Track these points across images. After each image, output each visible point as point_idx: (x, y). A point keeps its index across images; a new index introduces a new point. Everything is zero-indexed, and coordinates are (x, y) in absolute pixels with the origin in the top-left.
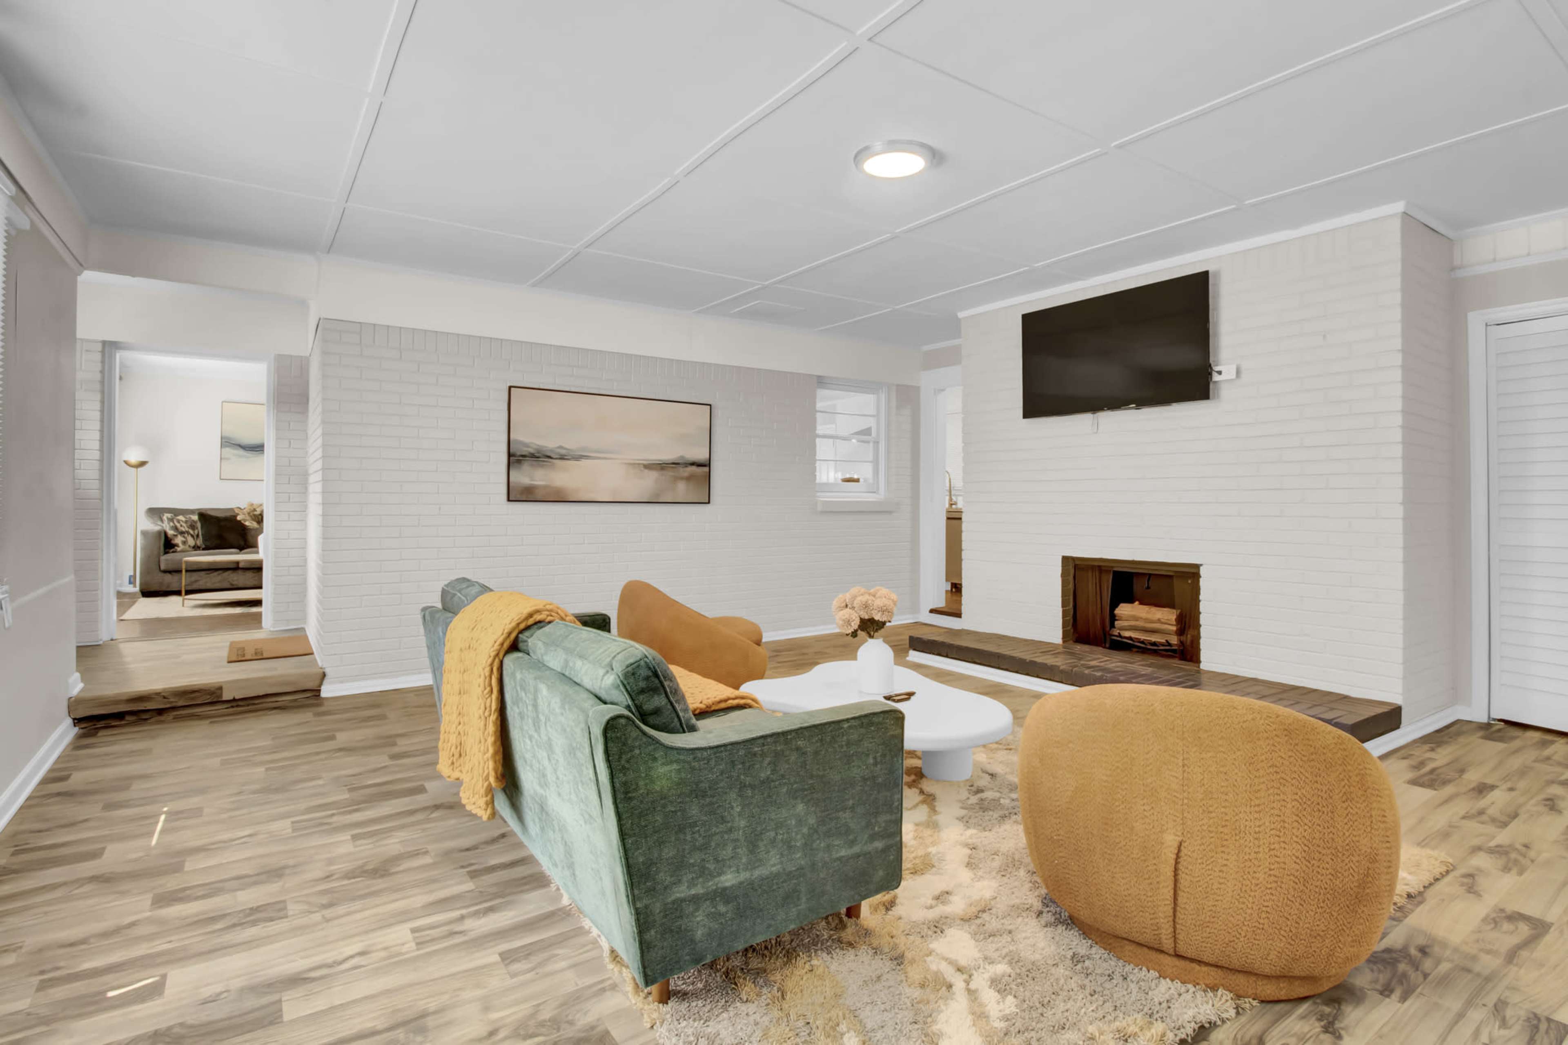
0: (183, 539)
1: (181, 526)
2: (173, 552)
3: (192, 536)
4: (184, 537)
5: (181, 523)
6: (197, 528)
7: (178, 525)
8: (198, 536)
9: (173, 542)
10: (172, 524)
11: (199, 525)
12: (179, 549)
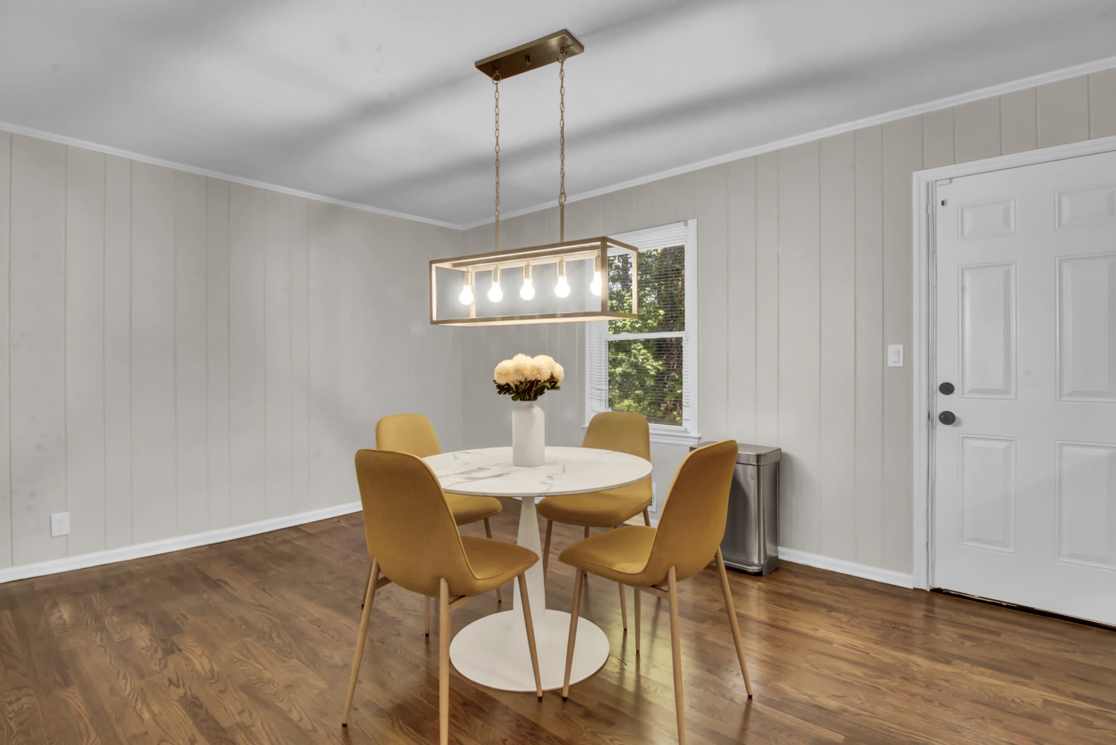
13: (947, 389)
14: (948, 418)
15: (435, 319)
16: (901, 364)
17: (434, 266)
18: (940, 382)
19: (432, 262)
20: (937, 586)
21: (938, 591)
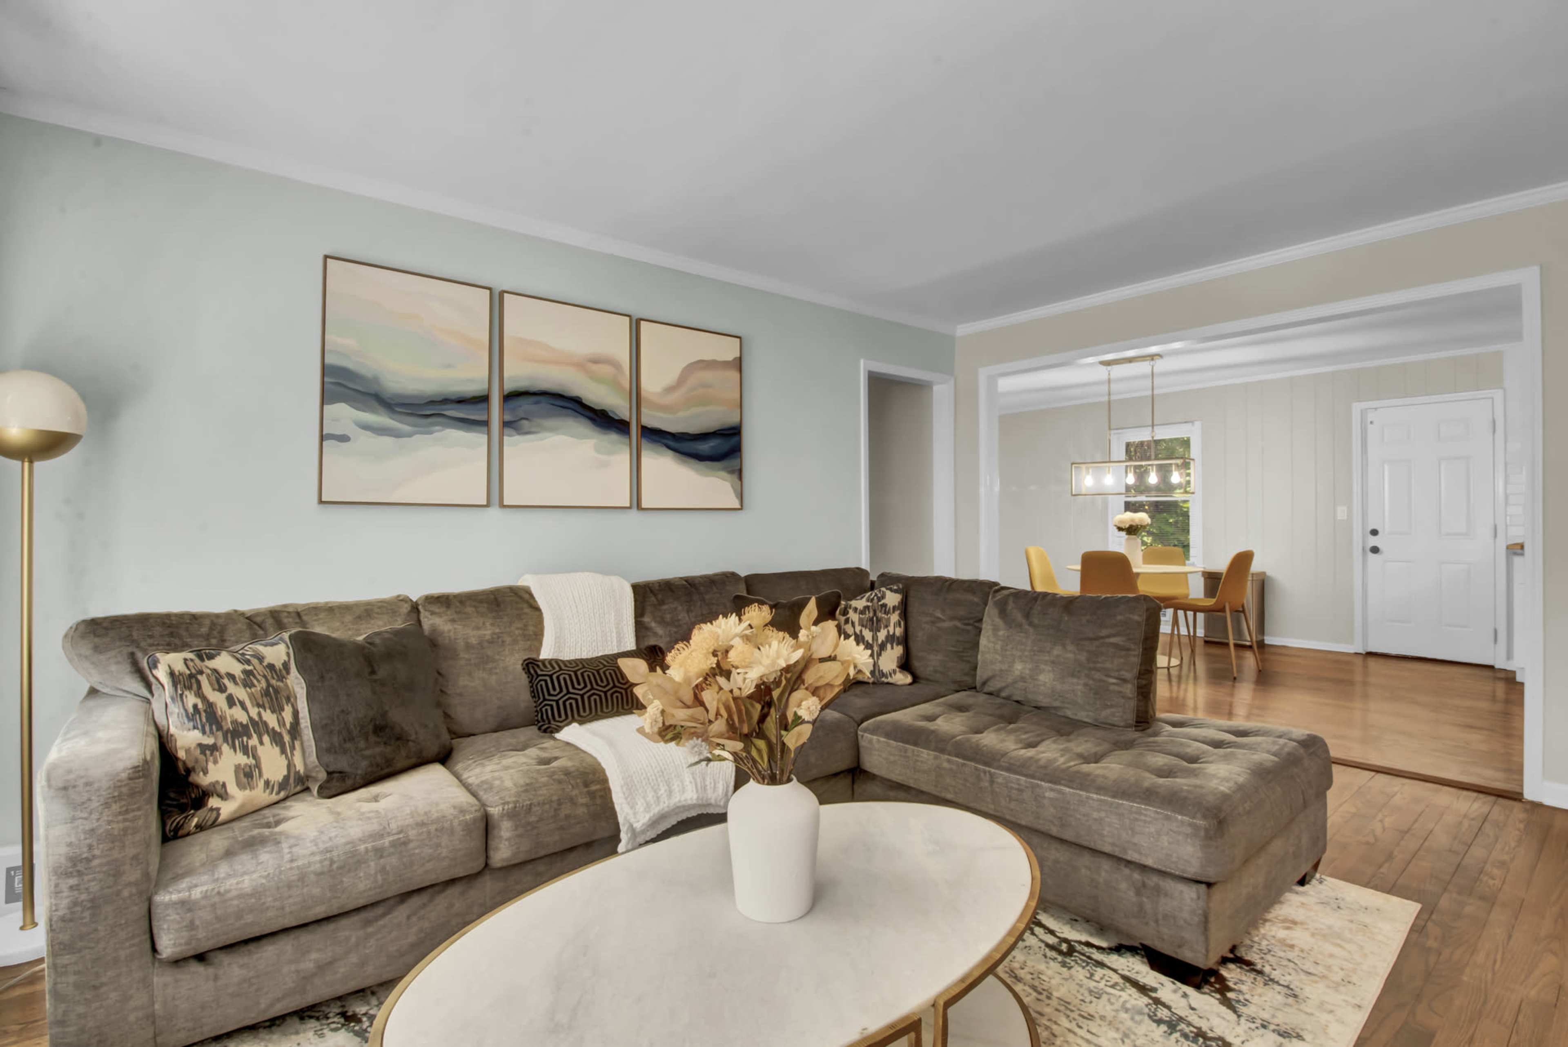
0: (242, 759)
1: (231, 701)
2: (200, 828)
3: (276, 738)
4: (245, 750)
5: (232, 688)
6: (290, 698)
7: (219, 700)
8: (295, 731)
9: (204, 780)
10: (191, 699)
11: (296, 683)
12: (226, 809)
13: (1374, 532)
14: (1375, 550)
15: (1074, 493)
16: (1346, 518)
17: (1074, 466)
18: (1370, 528)
19: (1072, 464)
20: (1369, 650)
21: (1370, 654)
